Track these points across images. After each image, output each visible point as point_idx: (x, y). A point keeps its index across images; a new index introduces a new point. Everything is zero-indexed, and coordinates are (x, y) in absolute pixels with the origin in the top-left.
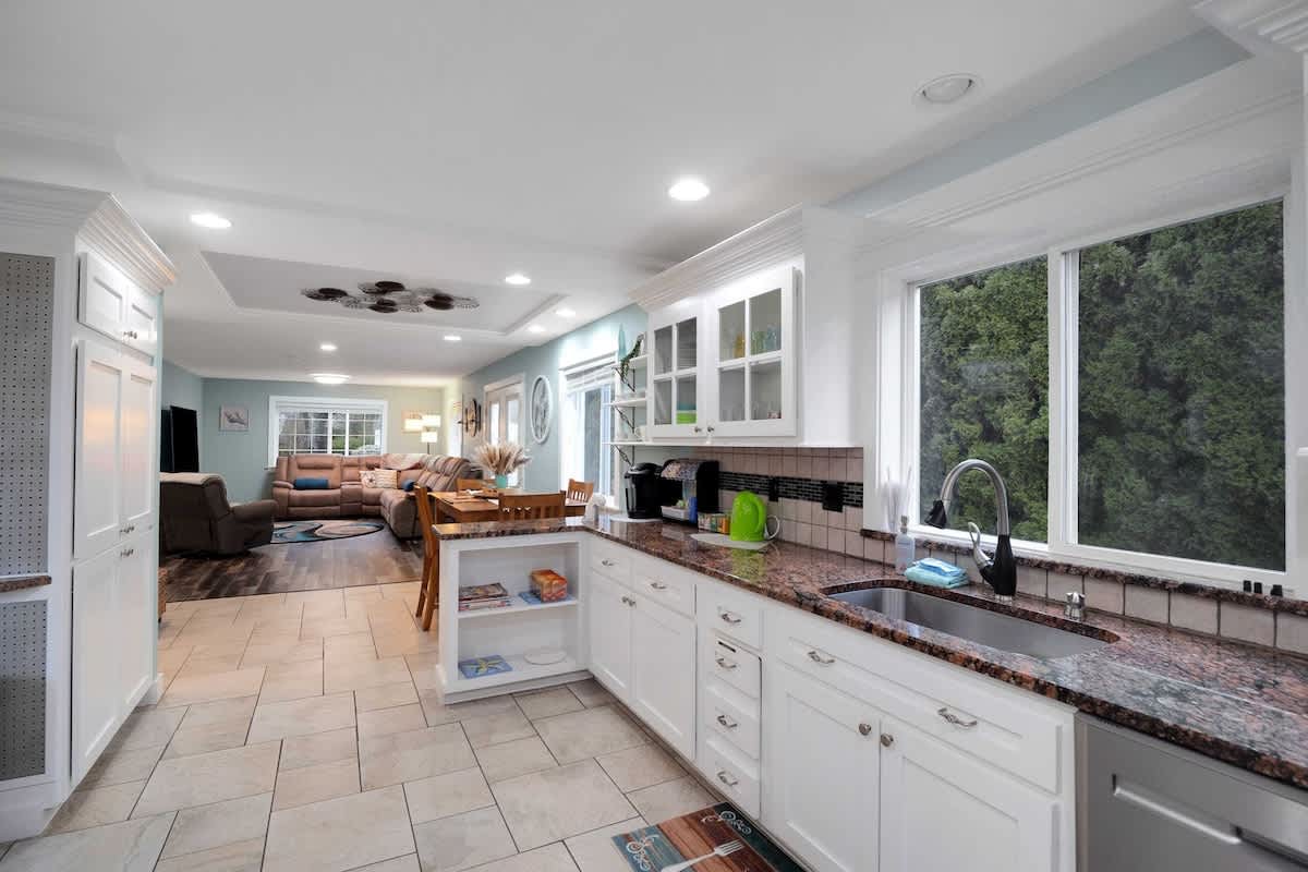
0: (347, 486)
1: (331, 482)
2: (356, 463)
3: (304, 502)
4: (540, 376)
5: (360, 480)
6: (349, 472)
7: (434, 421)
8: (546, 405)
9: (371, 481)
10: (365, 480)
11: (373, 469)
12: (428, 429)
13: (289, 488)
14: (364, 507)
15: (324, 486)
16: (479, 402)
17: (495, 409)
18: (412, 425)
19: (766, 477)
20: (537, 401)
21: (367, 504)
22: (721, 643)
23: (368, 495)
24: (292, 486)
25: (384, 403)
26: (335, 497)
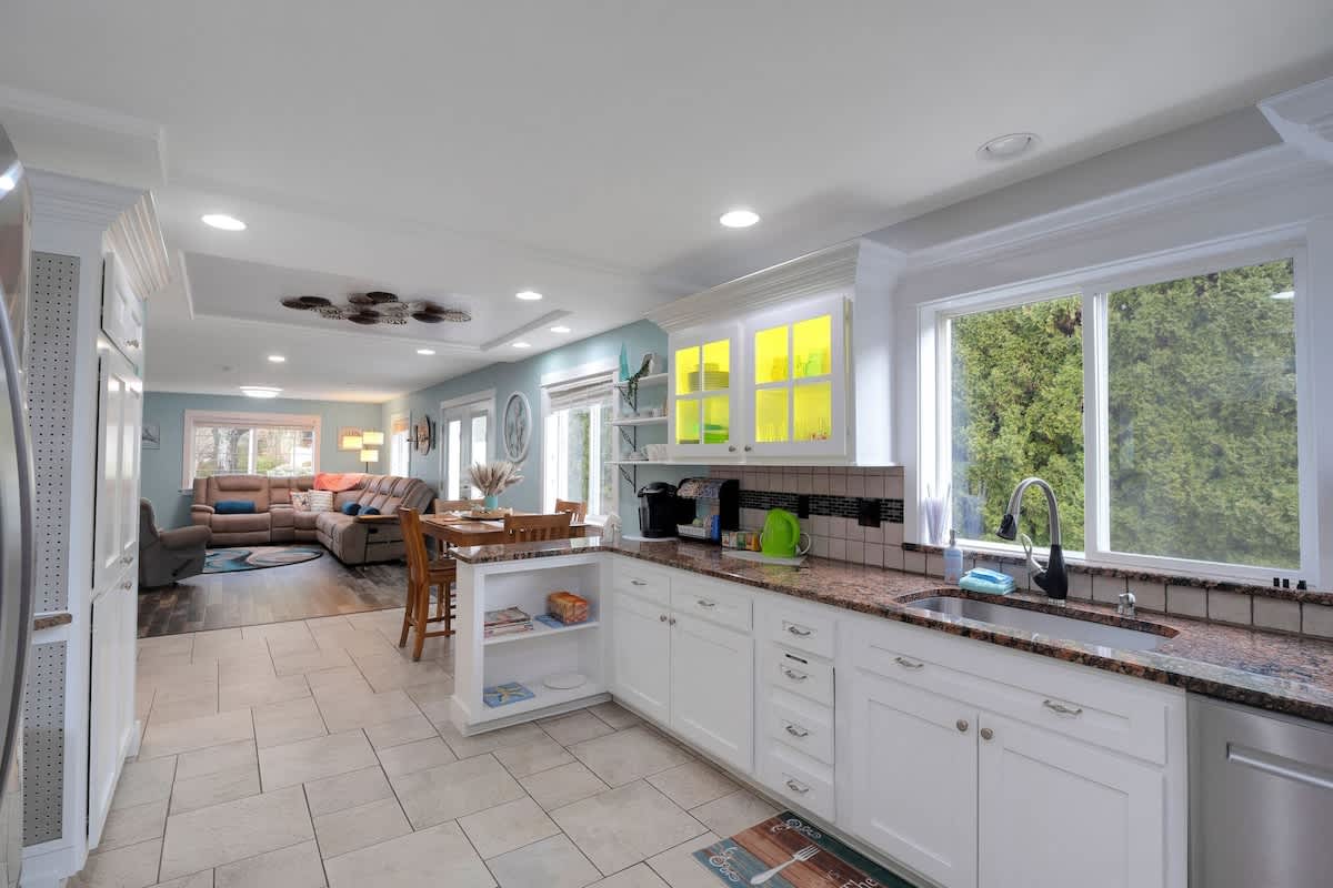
0: (276, 509)
1: (257, 506)
2: (286, 484)
3: (228, 528)
4: (515, 393)
5: (291, 503)
6: (277, 494)
7: (375, 438)
8: (524, 423)
9: (304, 503)
10: (297, 502)
11: (306, 491)
12: (367, 447)
13: (211, 512)
14: (297, 531)
15: (251, 510)
16: (432, 420)
17: (455, 427)
18: (350, 443)
19: (795, 495)
20: (512, 418)
21: (300, 529)
22: (788, 656)
23: (301, 519)
24: (213, 510)
25: (318, 419)
26: (262, 521)
